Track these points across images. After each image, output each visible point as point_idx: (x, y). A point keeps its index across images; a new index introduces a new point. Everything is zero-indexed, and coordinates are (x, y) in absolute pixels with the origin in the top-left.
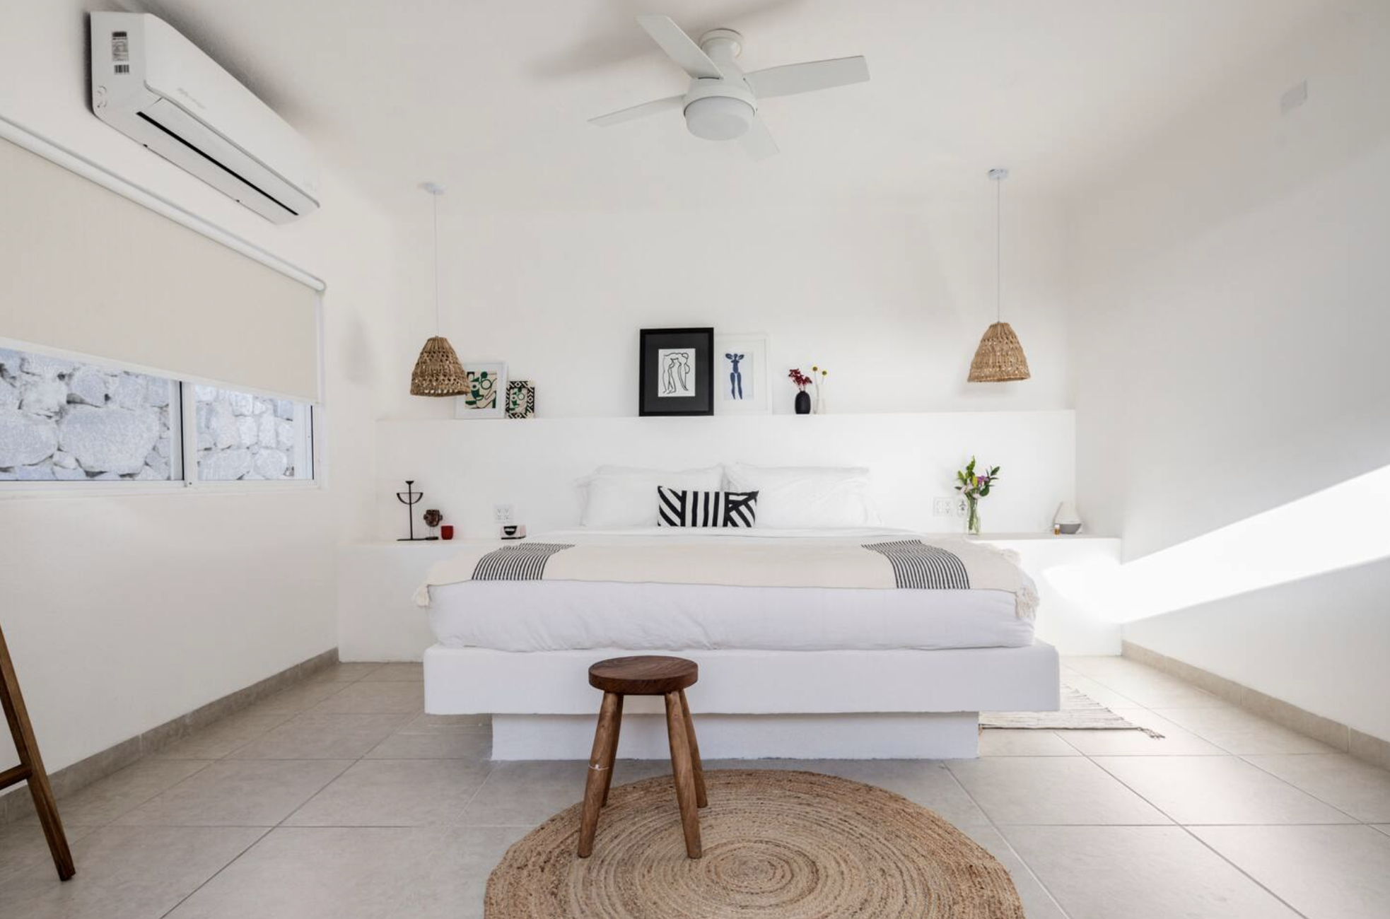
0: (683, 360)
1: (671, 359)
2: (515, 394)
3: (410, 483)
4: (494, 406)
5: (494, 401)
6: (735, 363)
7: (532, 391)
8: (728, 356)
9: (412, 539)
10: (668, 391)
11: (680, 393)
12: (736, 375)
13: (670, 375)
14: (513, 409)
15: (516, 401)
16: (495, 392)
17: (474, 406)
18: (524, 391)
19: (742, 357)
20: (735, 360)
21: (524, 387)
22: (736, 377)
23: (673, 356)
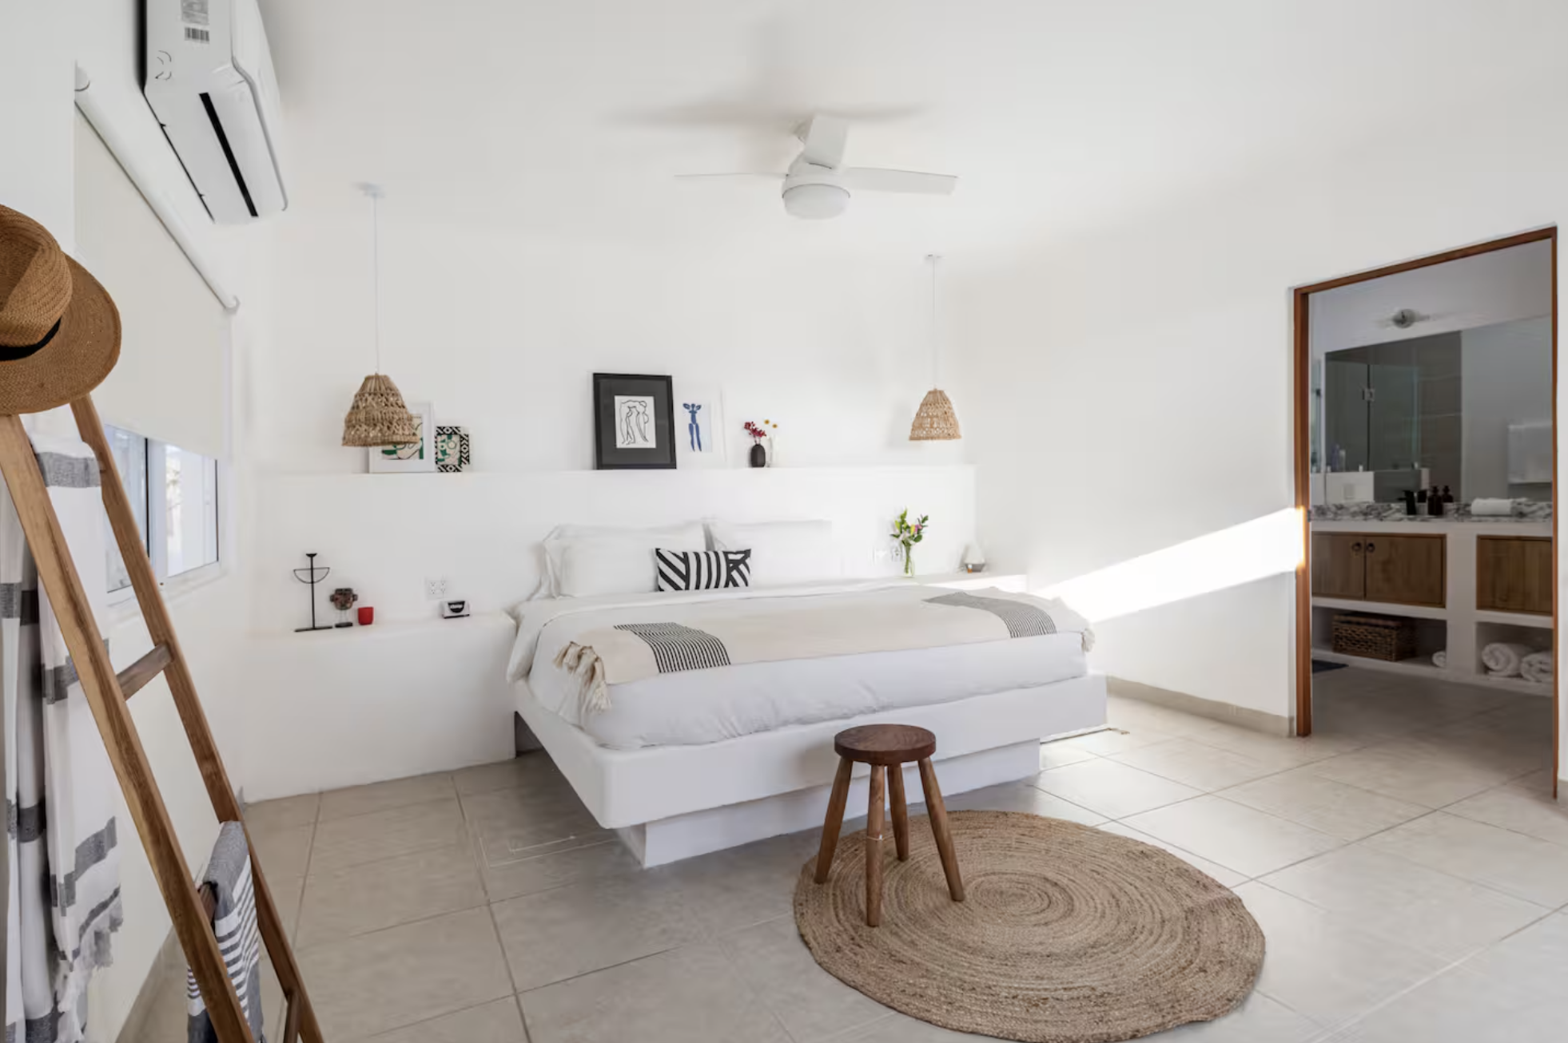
0: (641, 409)
1: (629, 407)
2: (444, 441)
3: (312, 556)
4: (421, 457)
5: (421, 451)
6: (693, 413)
7: (464, 439)
8: (686, 406)
9: (314, 628)
10: (627, 442)
11: (640, 444)
12: (694, 426)
13: (628, 425)
14: (443, 460)
15: (445, 450)
16: (422, 439)
17: (394, 456)
18: (455, 438)
19: (699, 407)
20: (693, 409)
21: (456, 433)
22: (694, 428)
23: (631, 404)
